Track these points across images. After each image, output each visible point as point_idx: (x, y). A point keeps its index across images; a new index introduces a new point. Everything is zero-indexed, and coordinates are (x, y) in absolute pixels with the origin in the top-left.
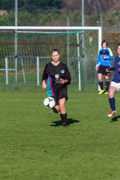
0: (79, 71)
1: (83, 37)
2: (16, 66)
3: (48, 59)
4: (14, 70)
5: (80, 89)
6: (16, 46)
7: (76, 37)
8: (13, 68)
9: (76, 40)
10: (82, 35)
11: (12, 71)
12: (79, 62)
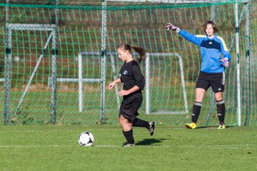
0: (239, 85)
1: (247, 11)
2: (103, 72)
3: (167, 57)
4: (98, 80)
5: (239, 123)
6: (104, 30)
7: (232, 11)
8: (96, 77)
9: (233, 18)
10: (246, 8)
11: (95, 84)
12: (238, 66)
